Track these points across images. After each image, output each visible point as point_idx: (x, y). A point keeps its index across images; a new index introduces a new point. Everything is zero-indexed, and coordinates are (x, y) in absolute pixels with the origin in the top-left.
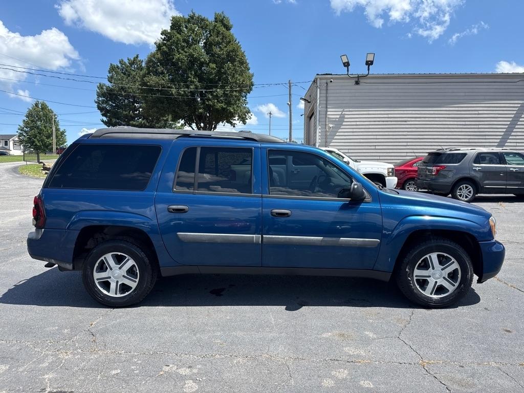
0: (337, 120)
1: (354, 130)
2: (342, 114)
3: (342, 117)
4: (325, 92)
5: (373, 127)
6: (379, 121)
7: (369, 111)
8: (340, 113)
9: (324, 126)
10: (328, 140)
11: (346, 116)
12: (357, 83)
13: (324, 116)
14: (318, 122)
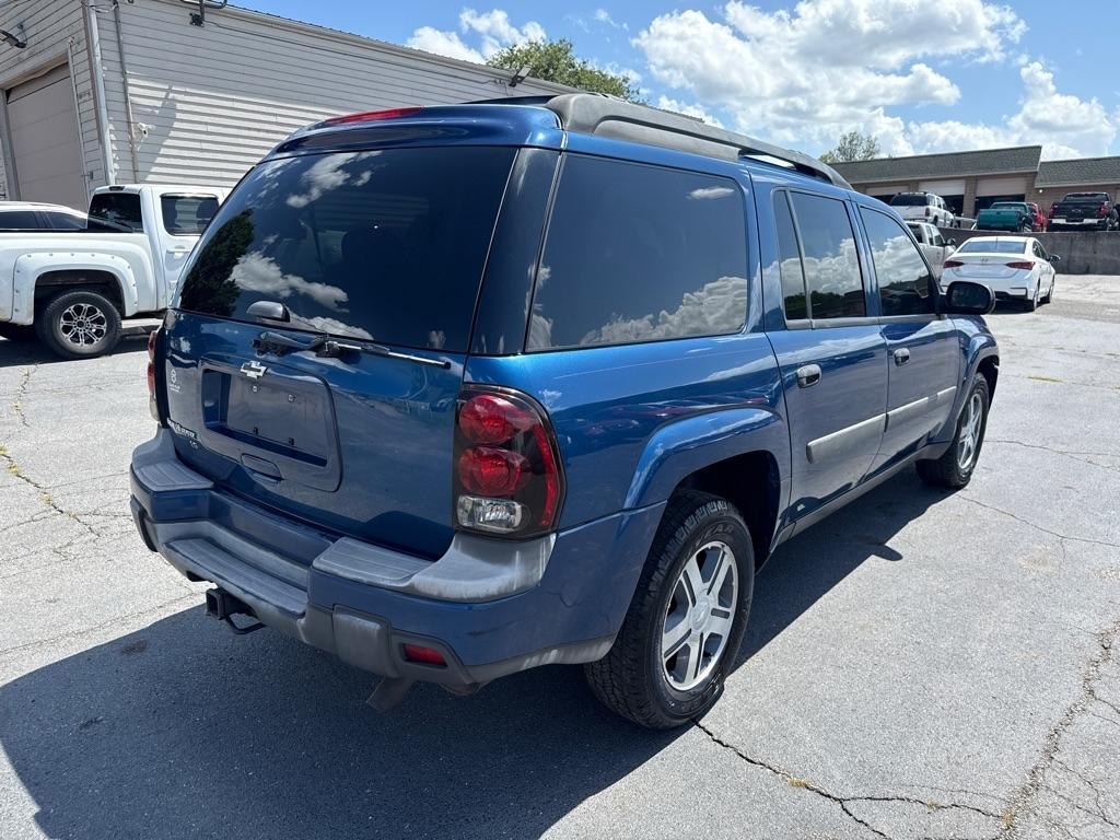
0: (157, 111)
1: (205, 146)
2: (166, 98)
3: (169, 106)
4: (112, 26)
5: (247, 142)
6: (259, 130)
7: (233, 100)
8: (163, 95)
9: (125, 126)
10: (141, 167)
11: (179, 106)
12: (197, 21)
13: (120, 97)
14: (104, 111)
